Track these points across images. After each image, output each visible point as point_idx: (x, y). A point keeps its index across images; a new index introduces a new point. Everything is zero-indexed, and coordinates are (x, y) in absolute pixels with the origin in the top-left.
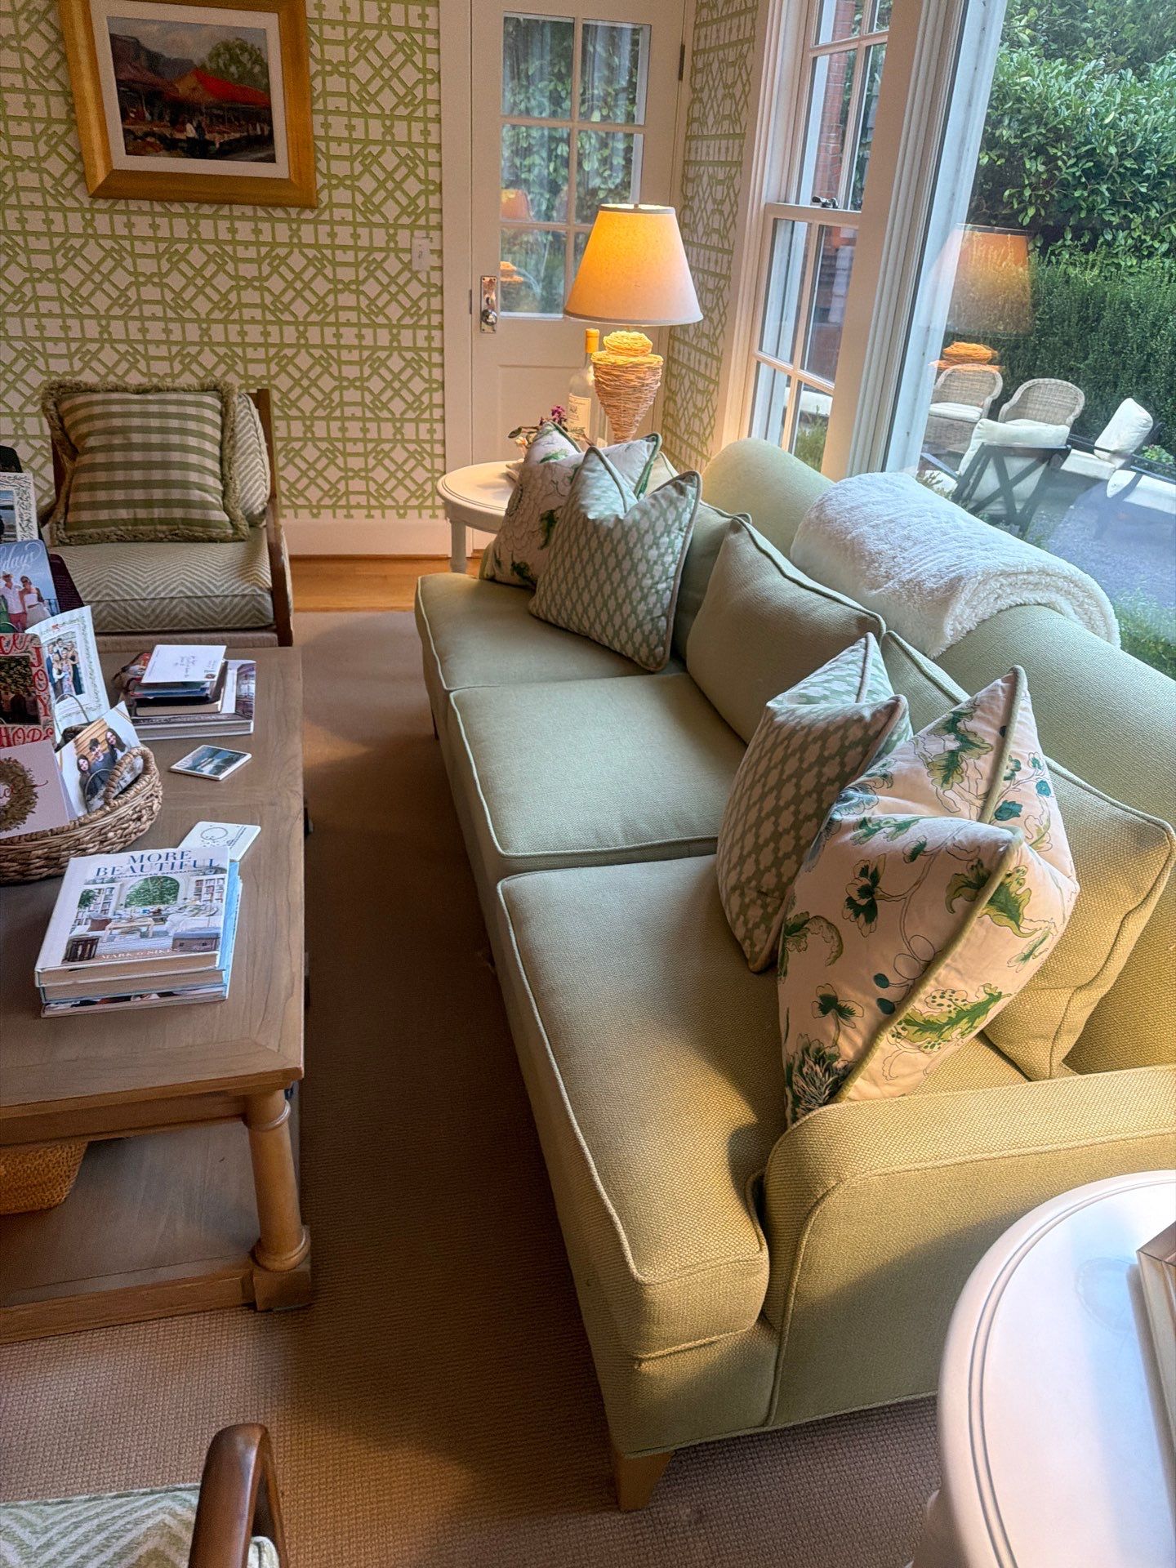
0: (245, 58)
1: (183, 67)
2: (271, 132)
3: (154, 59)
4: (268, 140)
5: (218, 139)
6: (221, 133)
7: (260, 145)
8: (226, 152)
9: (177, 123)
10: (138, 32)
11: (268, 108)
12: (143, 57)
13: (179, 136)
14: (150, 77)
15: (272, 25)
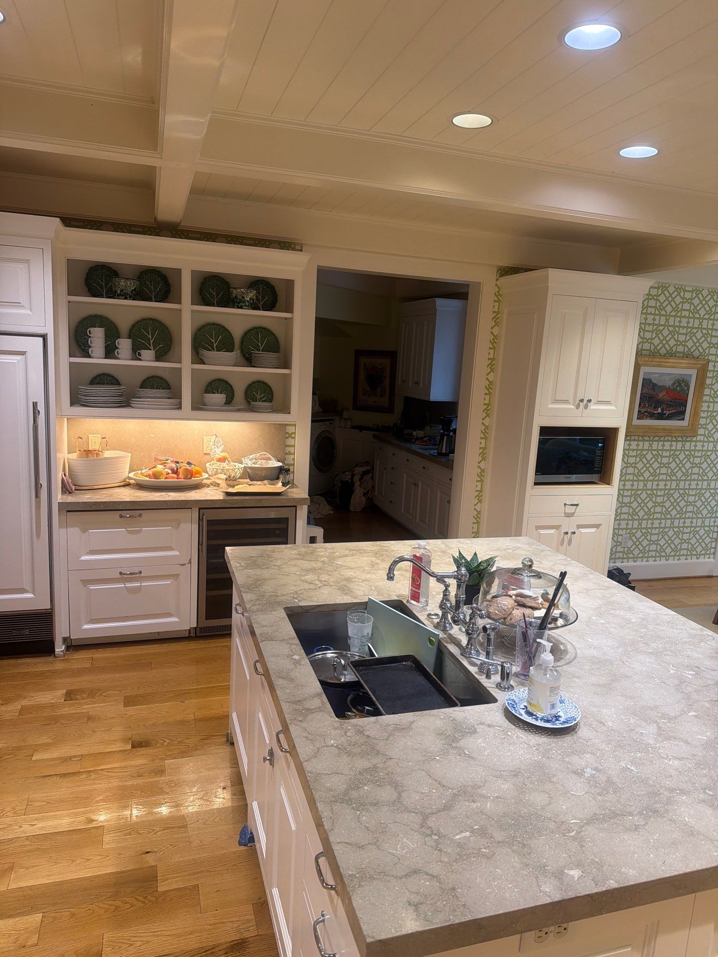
0: (683, 385)
1: (663, 388)
2: (685, 409)
3: (654, 385)
4: (684, 412)
5: (667, 413)
6: (669, 410)
7: (681, 414)
8: (669, 418)
9: (656, 408)
10: (652, 377)
11: (686, 401)
12: (651, 385)
13: (656, 412)
14: (651, 391)
15: (694, 373)
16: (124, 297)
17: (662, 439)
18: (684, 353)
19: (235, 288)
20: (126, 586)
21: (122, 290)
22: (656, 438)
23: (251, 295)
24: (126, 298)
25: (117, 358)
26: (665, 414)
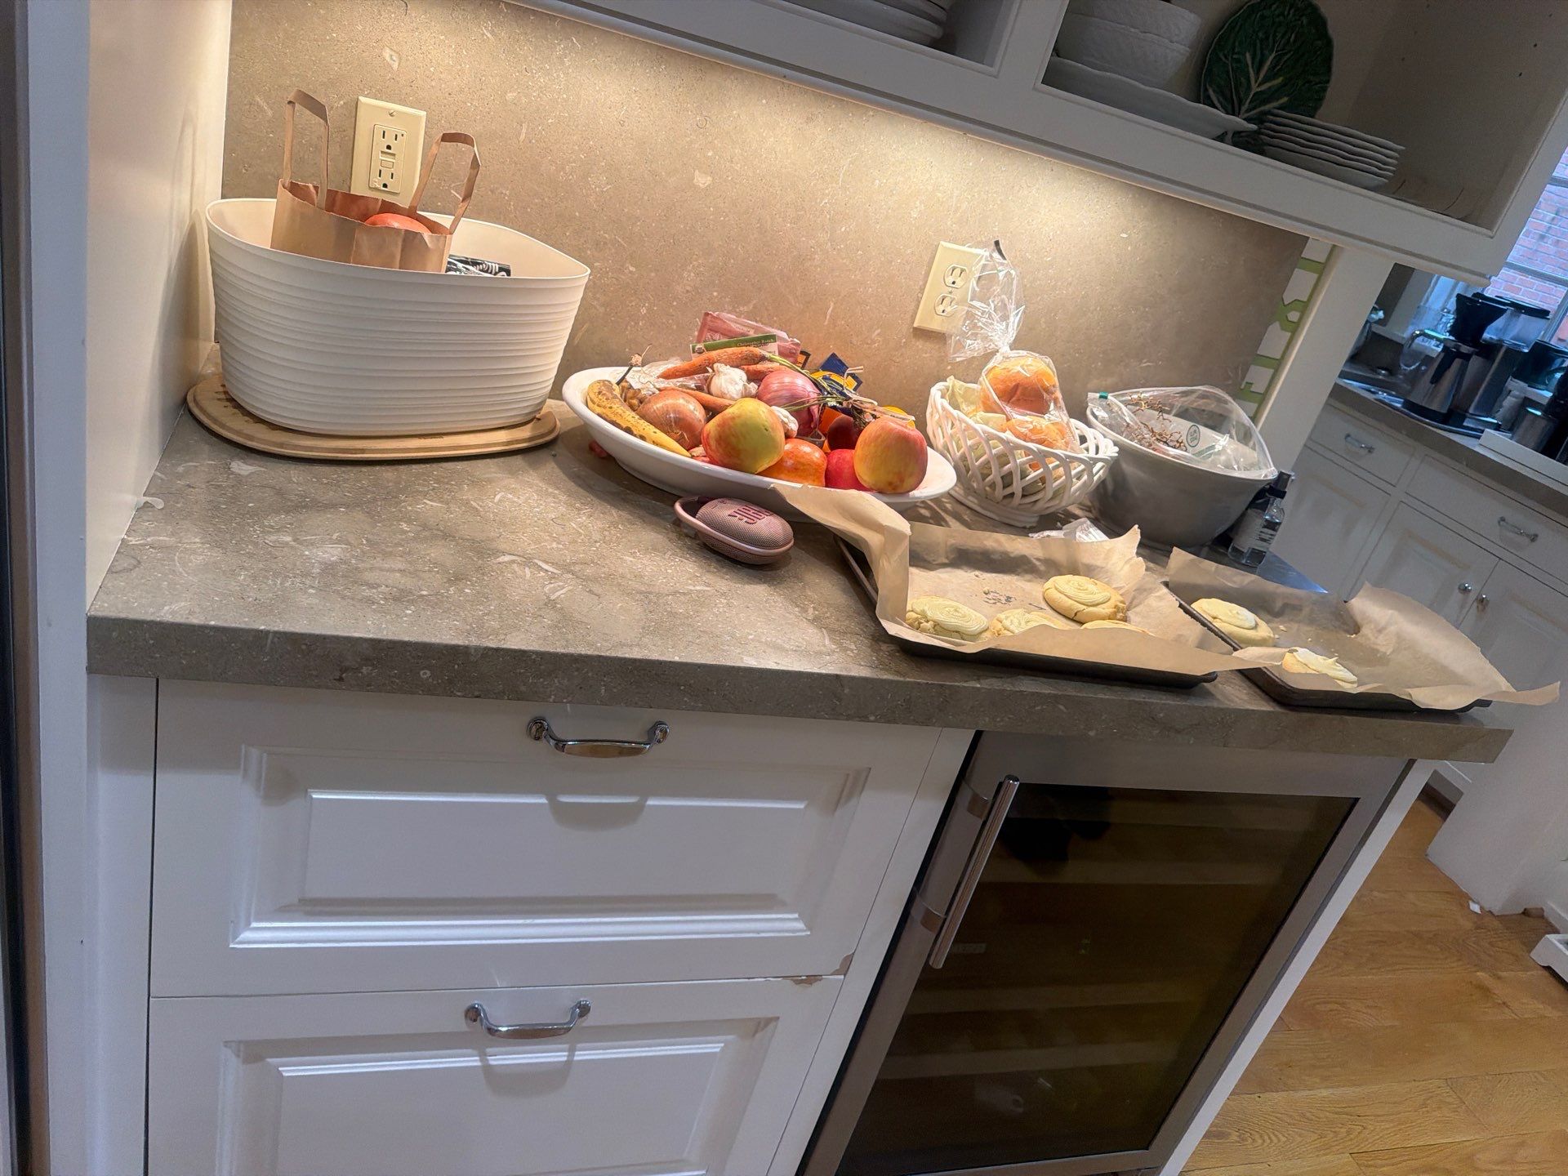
20: (487, 1069)
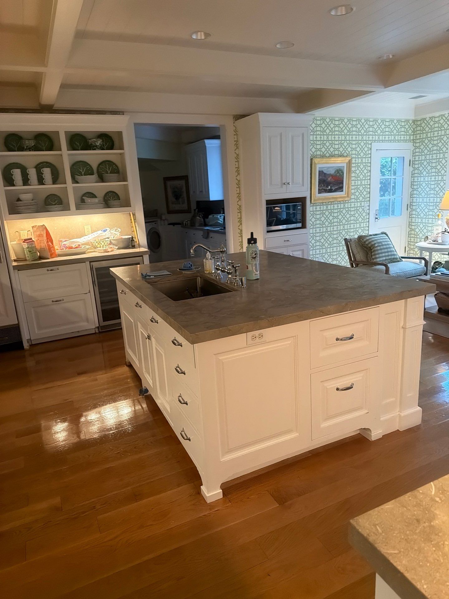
0: (340, 172)
1: (330, 175)
2: (343, 186)
3: (325, 174)
4: (342, 187)
5: (334, 188)
6: (334, 187)
7: (340, 189)
8: (335, 191)
9: (327, 187)
10: (323, 170)
11: (343, 181)
12: (323, 174)
13: (328, 189)
14: (324, 178)
15: (345, 165)
16: (29, 150)
17: (333, 203)
18: (338, 155)
19: (90, 139)
21: (27, 147)
22: (330, 203)
23: (99, 142)
24: (30, 151)
25: (30, 185)
26: (333, 189)
